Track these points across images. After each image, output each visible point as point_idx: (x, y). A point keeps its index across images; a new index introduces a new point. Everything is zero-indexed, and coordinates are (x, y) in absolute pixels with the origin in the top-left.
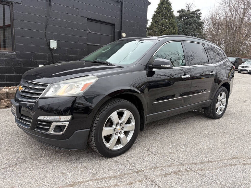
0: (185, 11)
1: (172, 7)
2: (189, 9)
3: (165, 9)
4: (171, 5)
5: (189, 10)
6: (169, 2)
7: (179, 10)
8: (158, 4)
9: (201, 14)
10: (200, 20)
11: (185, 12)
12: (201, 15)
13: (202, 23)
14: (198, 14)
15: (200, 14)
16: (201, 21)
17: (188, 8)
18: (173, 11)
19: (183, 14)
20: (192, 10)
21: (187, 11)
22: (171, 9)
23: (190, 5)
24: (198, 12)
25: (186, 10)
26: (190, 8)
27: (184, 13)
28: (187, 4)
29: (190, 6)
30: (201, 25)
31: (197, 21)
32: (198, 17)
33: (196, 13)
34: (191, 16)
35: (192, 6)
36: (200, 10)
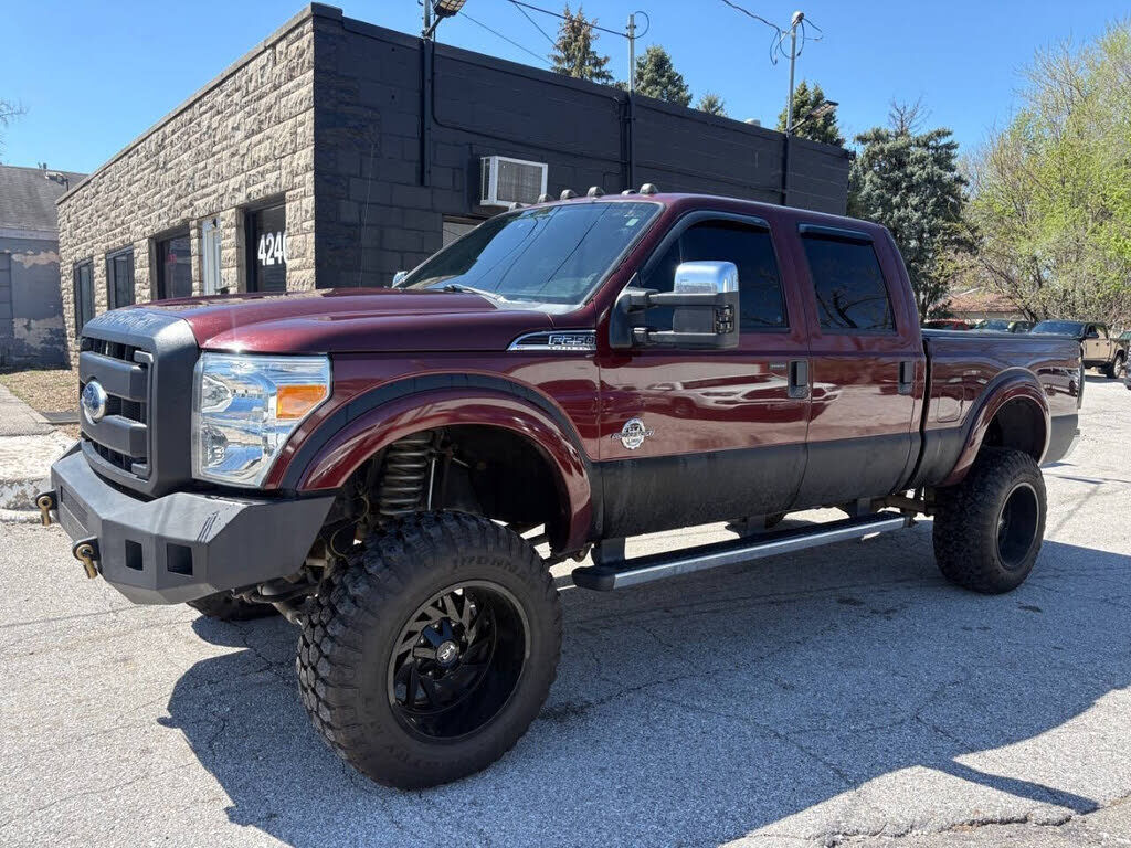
0: (889, 135)
2: (902, 126)
5: (904, 129)
7: (862, 134)
9: (955, 147)
10: (952, 169)
11: (888, 141)
12: (953, 152)
13: (960, 181)
14: (942, 147)
15: (950, 146)
16: (957, 174)
17: (899, 124)
19: (882, 151)
20: (920, 130)
21: (897, 135)
23: (909, 109)
24: (944, 141)
25: (892, 130)
26: (906, 124)
27: (885, 145)
28: (894, 105)
29: (906, 116)
30: (954, 193)
31: (940, 176)
32: (943, 159)
33: (932, 143)
34: (912, 156)
35: (918, 114)
36: (949, 133)
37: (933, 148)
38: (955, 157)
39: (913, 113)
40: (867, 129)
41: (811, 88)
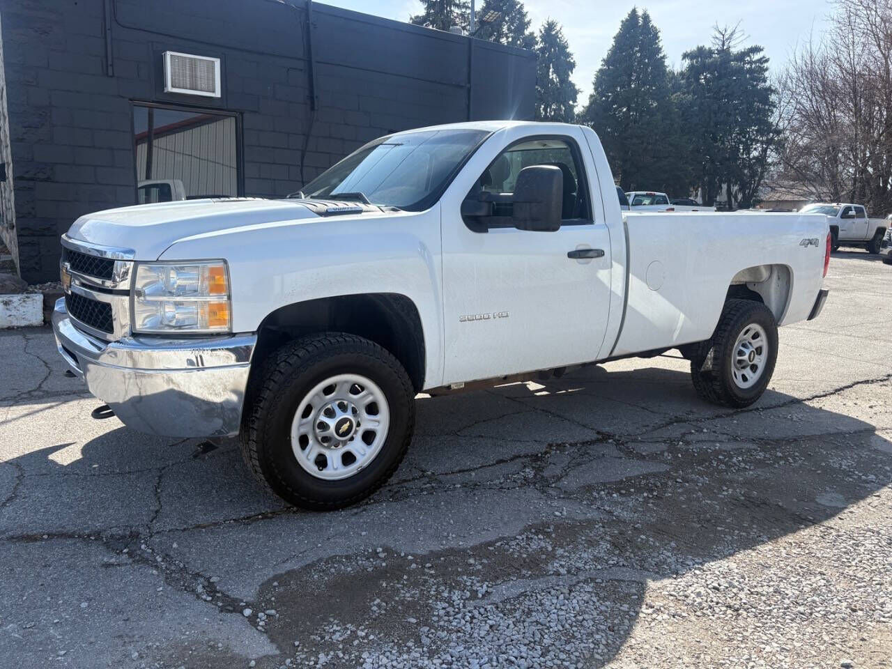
0: (711, 52)
1: (661, 44)
2: (723, 45)
3: (638, 51)
4: (658, 38)
5: (725, 48)
6: (652, 26)
7: (690, 51)
8: (615, 35)
9: (767, 61)
10: (764, 81)
11: (711, 57)
12: (765, 65)
13: (770, 90)
14: (755, 62)
15: (762, 61)
16: (768, 84)
17: (721, 43)
18: (663, 57)
19: (705, 64)
20: (736, 48)
21: (719, 52)
22: (659, 50)
23: (729, 32)
24: (756, 57)
25: (714, 48)
26: (726, 43)
27: (708, 61)
28: (717, 29)
29: (726, 37)
30: (765, 100)
31: (753, 86)
32: (759, 71)
33: (748, 59)
34: (729, 70)
35: (735, 36)
36: (762, 50)
37: (751, 63)
38: (767, 69)
39: (732, 34)
40: (692, 48)
41: (640, 13)
